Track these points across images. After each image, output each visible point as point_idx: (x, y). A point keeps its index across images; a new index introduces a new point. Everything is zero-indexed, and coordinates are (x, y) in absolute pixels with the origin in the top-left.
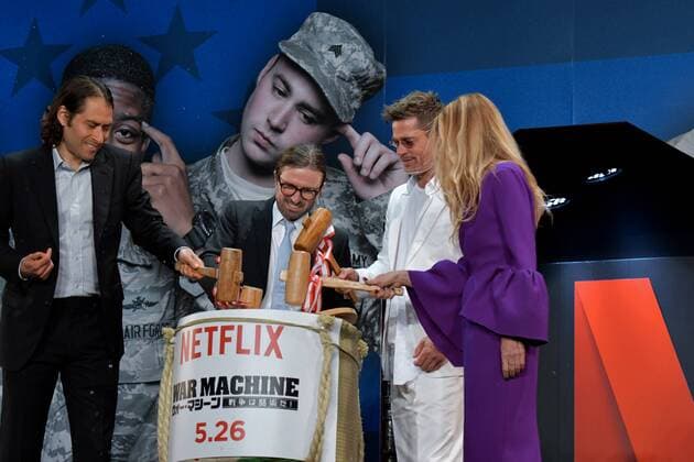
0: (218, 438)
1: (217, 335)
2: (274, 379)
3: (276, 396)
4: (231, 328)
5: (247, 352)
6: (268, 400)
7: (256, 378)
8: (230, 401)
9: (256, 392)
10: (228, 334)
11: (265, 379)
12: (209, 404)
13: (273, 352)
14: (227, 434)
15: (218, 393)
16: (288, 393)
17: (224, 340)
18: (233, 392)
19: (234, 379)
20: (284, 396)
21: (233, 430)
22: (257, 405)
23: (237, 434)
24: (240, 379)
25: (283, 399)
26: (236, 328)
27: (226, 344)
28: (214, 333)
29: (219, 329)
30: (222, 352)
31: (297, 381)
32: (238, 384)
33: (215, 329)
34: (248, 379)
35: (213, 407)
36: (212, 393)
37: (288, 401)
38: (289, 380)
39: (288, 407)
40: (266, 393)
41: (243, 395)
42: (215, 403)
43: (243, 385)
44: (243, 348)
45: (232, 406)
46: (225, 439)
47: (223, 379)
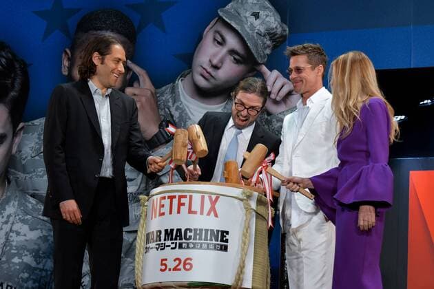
0: (175, 269)
1: (175, 201)
2: (212, 231)
3: (214, 242)
4: (185, 197)
5: (195, 213)
6: (208, 245)
7: (201, 230)
8: (184, 245)
9: (200, 239)
10: (183, 200)
11: (207, 231)
12: (169, 246)
13: (212, 213)
14: (181, 266)
15: (176, 239)
16: (222, 241)
17: (180, 204)
18: (186, 239)
19: (186, 230)
20: (219, 242)
21: (185, 264)
22: (201, 248)
23: (188, 267)
24: (190, 230)
25: (218, 244)
26: (188, 197)
27: (182, 207)
28: (174, 200)
29: (177, 197)
30: (179, 212)
31: (227, 233)
32: (189, 234)
33: (175, 197)
34: (196, 230)
35: (172, 248)
36: (172, 239)
37: (221, 246)
38: (223, 232)
39: (221, 249)
40: (207, 240)
41: (191, 241)
42: (173, 246)
43: (192, 234)
44: (193, 210)
45: (185, 248)
46: (180, 270)
47: (179, 230)
